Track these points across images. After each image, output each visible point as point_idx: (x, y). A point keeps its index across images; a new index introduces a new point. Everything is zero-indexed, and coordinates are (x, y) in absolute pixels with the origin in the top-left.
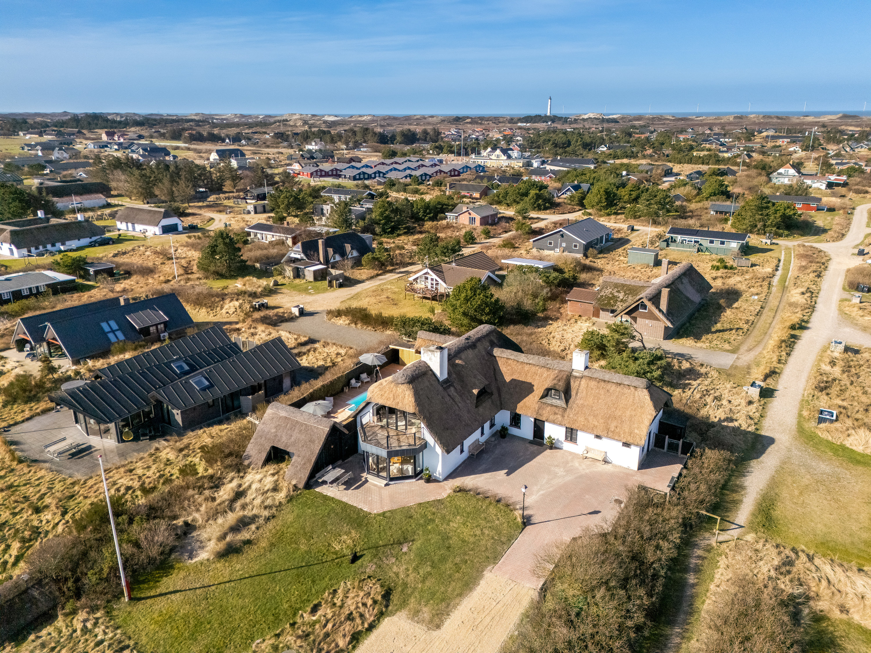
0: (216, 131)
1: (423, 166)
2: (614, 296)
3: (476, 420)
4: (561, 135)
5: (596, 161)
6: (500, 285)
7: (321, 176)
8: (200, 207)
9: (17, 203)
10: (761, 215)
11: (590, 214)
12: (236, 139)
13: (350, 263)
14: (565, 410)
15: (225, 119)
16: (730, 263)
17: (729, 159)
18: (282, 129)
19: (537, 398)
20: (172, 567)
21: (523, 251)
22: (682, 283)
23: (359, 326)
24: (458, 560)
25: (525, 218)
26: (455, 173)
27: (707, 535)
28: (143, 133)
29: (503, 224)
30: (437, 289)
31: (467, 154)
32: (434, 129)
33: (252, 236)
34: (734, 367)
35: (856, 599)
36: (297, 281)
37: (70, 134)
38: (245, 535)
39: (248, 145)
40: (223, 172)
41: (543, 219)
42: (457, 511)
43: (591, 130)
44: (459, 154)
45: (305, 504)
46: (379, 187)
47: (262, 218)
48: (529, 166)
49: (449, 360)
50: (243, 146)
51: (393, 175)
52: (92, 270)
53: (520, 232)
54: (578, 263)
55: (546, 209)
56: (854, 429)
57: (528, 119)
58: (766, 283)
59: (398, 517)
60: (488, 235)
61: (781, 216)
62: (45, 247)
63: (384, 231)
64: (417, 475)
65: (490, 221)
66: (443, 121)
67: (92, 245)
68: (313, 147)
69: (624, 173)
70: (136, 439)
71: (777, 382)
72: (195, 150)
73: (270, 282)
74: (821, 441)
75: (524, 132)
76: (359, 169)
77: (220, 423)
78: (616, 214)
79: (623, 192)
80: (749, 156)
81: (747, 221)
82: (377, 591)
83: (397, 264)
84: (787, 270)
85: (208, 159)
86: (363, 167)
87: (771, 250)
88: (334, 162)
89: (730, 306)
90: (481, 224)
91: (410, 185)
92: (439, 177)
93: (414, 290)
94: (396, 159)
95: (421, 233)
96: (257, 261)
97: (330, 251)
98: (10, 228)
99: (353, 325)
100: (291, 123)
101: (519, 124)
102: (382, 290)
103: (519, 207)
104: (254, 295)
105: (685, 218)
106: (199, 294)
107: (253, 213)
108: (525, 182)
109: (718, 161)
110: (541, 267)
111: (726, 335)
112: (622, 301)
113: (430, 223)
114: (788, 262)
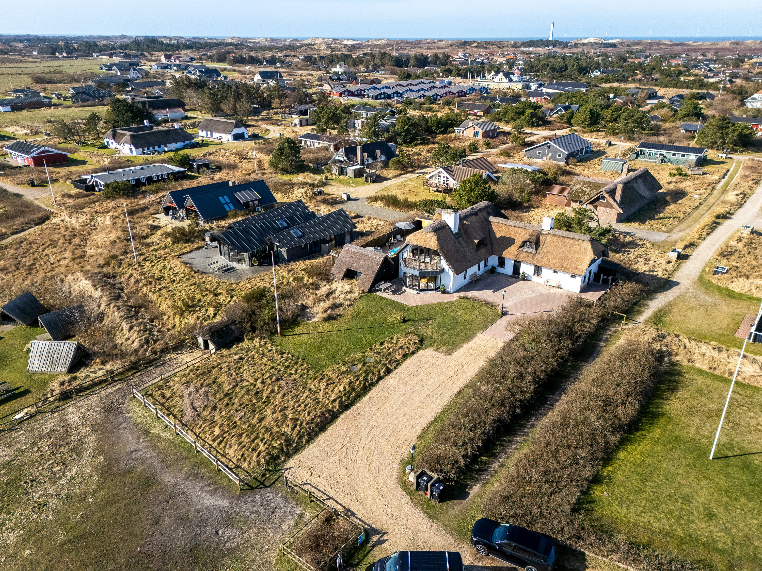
0: (253, 54)
1: (434, 87)
2: (582, 191)
3: (475, 259)
4: (560, 60)
5: (588, 85)
6: (497, 182)
7: (349, 96)
8: (256, 120)
9: (129, 114)
10: (722, 133)
11: (576, 131)
12: (272, 61)
13: (380, 164)
14: (535, 255)
15: (257, 43)
16: (686, 171)
17: (712, 84)
18: (309, 52)
19: (517, 248)
20: (299, 323)
21: (516, 159)
22: (637, 183)
23: (390, 208)
24: (462, 328)
25: (520, 133)
26: (462, 94)
27: (617, 325)
28: (193, 55)
29: (502, 137)
30: (447, 184)
31: (473, 77)
32: (444, 53)
33: (303, 143)
34: (665, 242)
35: (699, 357)
36: (342, 177)
37: (134, 56)
38: (337, 312)
39: (282, 67)
40: (272, 91)
41: (535, 134)
42: (462, 307)
43: (589, 55)
44: (466, 77)
45: (370, 300)
46: (398, 105)
47: (307, 130)
48: (527, 88)
49: (460, 220)
50: (279, 68)
51: (409, 95)
52: (195, 165)
53: (515, 144)
54: (559, 168)
55: (538, 126)
56: (737, 277)
57: (530, 43)
58: (710, 187)
59: (426, 308)
60: (488, 146)
61: (738, 135)
62: (154, 148)
63: (405, 141)
64: (436, 289)
65: (491, 135)
66: (452, 45)
67: (185, 147)
68: (337, 69)
69: (612, 96)
70: (260, 265)
71: (693, 251)
72: (240, 72)
73: (323, 177)
74: (713, 285)
75: (526, 56)
76: (380, 89)
77: (309, 259)
78: (598, 131)
79: (606, 113)
80: (731, 82)
81: (708, 139)
82: (416, 338)
83: (415, 167)
84: (731, 178)
85: (253, 80)
86: (383, 88)
87: (724, 163)
88: (358, 83)
89: (675, 202)
90: (483, 137)
91: (424, 104)
92: (448, 97)
93: (429, 185)
94: (411, 81)
95: (434, 143)
96: (311, 161)
97: (365, 155)
98: (129, 133)
99: (386, 208)
100: (316, 47)
101: (523, 49)
102: (405, 185)
103: (516, 124)
104: (312, 185)
105: (657, 135)
106: (276, 183)
107: (298, 125)
108: (522, 103)
109: (702, 85)
110: (529, 170)
111: (665, 221)
112: (588, 194)
113: (441, 136)
114: (735, 172)
